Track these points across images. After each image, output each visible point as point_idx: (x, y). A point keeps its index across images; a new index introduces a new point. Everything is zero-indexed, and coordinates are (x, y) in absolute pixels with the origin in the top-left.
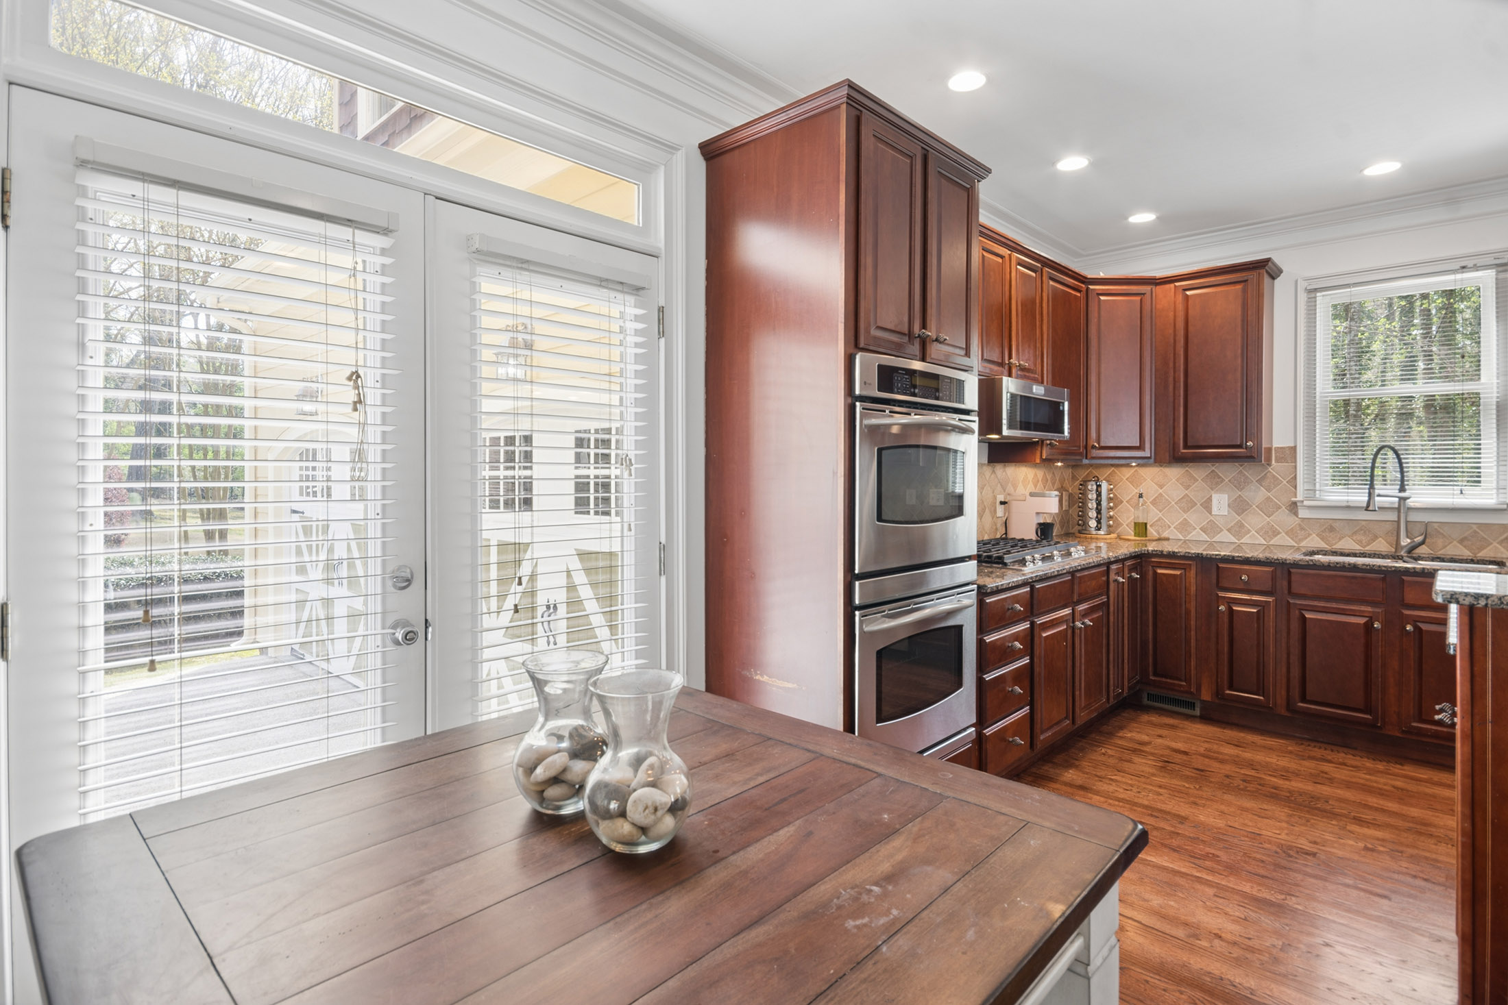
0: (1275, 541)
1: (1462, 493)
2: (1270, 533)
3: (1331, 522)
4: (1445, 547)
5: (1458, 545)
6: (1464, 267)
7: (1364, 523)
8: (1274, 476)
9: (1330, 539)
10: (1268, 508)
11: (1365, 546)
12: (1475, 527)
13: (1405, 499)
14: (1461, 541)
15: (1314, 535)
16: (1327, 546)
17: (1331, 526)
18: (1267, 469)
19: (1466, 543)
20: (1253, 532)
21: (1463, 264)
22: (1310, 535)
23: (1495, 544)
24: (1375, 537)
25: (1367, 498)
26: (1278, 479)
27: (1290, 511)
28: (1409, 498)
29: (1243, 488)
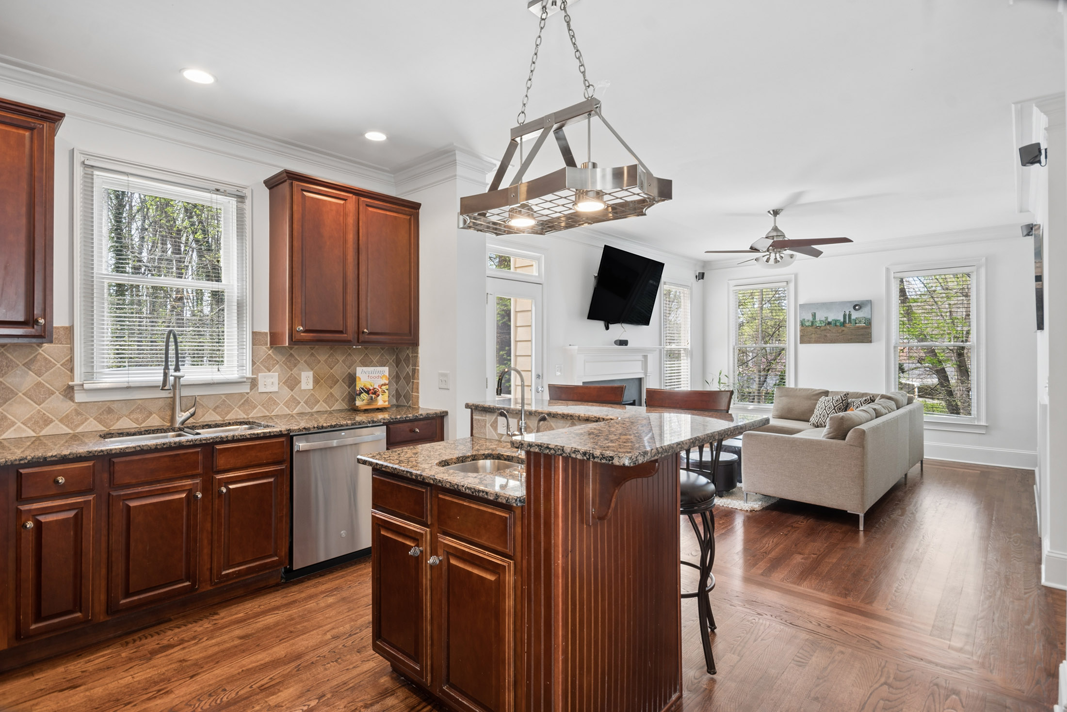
0: (47, 431)
1: (219, 370)
2: (41, 422)
3: (108, 404)
4: (203, 415)
5: (213, 412)
6: (218, 190)
7: (140, 402)
8: (46, 359)
9: (108, 421)
10: (38, 394)
11: (141, 423)
12: (223, 397)
13: (179, 378)
14: (215, 410)
15: (91, 419)
16: (104, 429)
17: (109, 408)
18: (37, 350)
19: (218, 410)
20: (19, 424)
21: (218, 187)
22: (86, 419)
23: (236, 409)
24: (151, 414)
25: (161, 378)
26: (50, 361)
27: (65, 396)
28: (183, 377)
29: (6, 373)
